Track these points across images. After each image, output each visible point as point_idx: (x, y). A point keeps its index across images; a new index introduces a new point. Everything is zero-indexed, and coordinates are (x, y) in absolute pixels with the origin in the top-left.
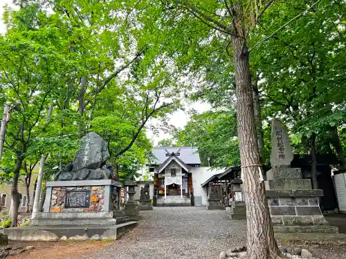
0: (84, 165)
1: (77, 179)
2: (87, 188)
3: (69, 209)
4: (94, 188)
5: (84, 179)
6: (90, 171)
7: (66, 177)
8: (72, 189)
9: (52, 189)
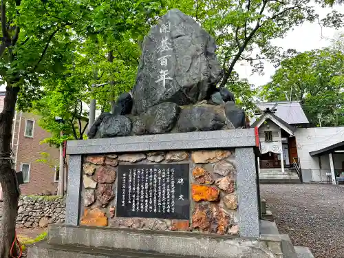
0: (160, 95)
1: (146, 132)
2: (177, 156)
3: (129, 221)
4: (197, 158)
5: (167, 130)
6: (179, 110)
7: (115, 128)
8: (133, 159)
9: (83, 162)
